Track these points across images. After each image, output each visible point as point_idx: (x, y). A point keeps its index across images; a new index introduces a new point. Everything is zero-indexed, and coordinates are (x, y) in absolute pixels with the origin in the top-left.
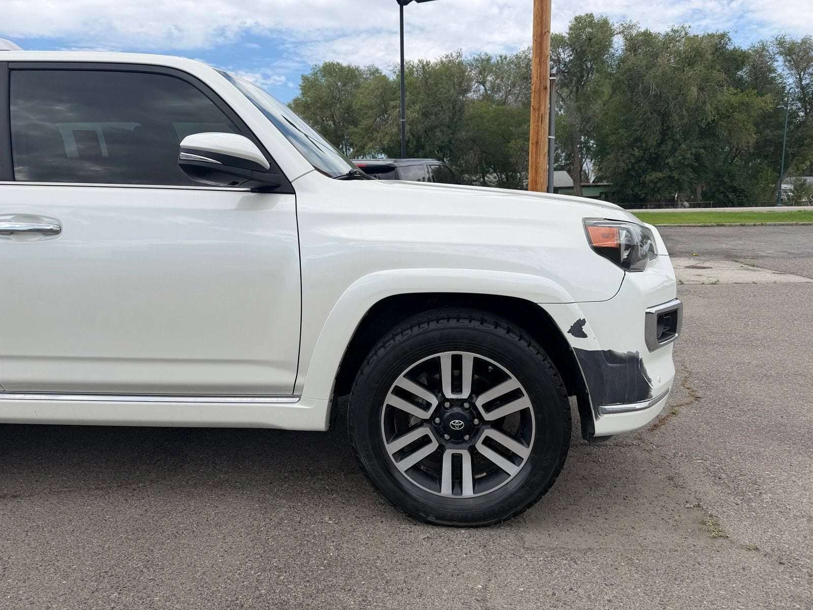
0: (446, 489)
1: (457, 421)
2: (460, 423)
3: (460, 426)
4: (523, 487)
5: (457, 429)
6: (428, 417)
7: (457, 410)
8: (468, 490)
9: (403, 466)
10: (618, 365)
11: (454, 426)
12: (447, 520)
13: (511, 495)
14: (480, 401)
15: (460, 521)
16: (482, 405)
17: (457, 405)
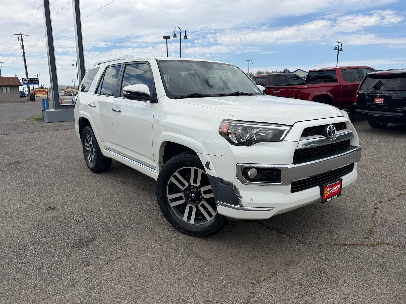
0: (185, 218)
1: (193, 194)
2: (194, 195)
3: (194, 197)
4: (210, 226)
5: (192, 197)
6: (184, 190)
7: (194, 190)
8: (192, 221)
9: (173, 205)
10: (224, 185)
11: (191, 196)
12: (181, 229)
13: (206, 228)
14: (203, 189)
15: (185, 231)
16: (203, 191)
17: (195, 188)
